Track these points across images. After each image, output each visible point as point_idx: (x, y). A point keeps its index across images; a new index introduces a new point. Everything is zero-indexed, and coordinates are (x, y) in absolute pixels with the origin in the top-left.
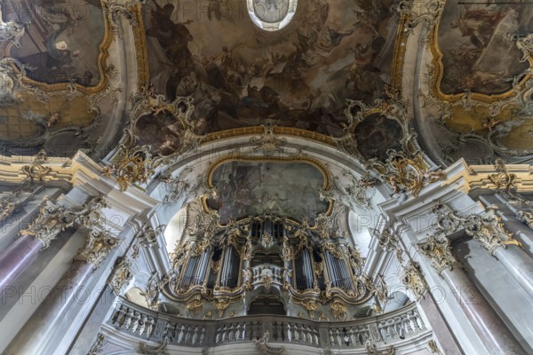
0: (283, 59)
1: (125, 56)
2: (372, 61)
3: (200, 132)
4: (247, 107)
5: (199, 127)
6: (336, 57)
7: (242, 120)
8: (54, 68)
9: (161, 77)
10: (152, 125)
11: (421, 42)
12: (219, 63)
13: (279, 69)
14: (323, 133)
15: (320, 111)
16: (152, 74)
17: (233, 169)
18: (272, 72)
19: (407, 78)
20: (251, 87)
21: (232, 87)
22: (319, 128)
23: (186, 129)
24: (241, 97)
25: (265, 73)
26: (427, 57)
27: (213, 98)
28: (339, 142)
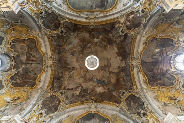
0: (88, 48)
1: (138, 47)
2: (60, 48)
3: (118, 22)
4: (100, 32)
5: (118, 24)
6: (72, 49)
7: (102, 27)
8: (163, 43)
9: (128, 41)
10: (135, 24)
11: (47, 54)
12: (109, 46)
13: (89, 45)
14: (72, 23)
15: (74, 31)
16: (131, 42)
17: (106, 6)
18: (91, 44)
19: (47, 43)
20: (98, 39)
21: (105, 39)
22: (74, 25)
23: (123, 23)
24: (102, 35)
25: (94, 43)
26: (43, 49)
27: (111, 35)
28: (65, 19)
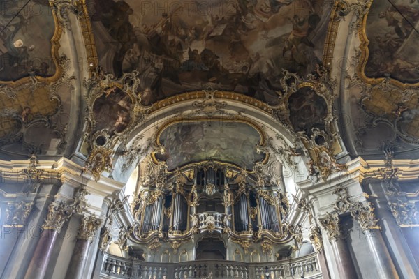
0: (223, 21)
3: (146, 103)
4: (189, 71)
5: (146, 98)
6: (274, 24)
7: (184, 85)
9: (107, 57)
10: (105, 105)
11: (351, 27)
12: (159, 29)
13: (219, 32)
14: (261, 100)
15: (259, 76)
16: (99, 57)
17: (178, 128)
18: (212, 34)
20: (192, 50)
21: (173, 52)
22: (257, 93)
23: (135, 103)
24: (183, 61)
25: (205, 36)
26: (356, 42)
27: (156, 66)
28: (274, 110)
